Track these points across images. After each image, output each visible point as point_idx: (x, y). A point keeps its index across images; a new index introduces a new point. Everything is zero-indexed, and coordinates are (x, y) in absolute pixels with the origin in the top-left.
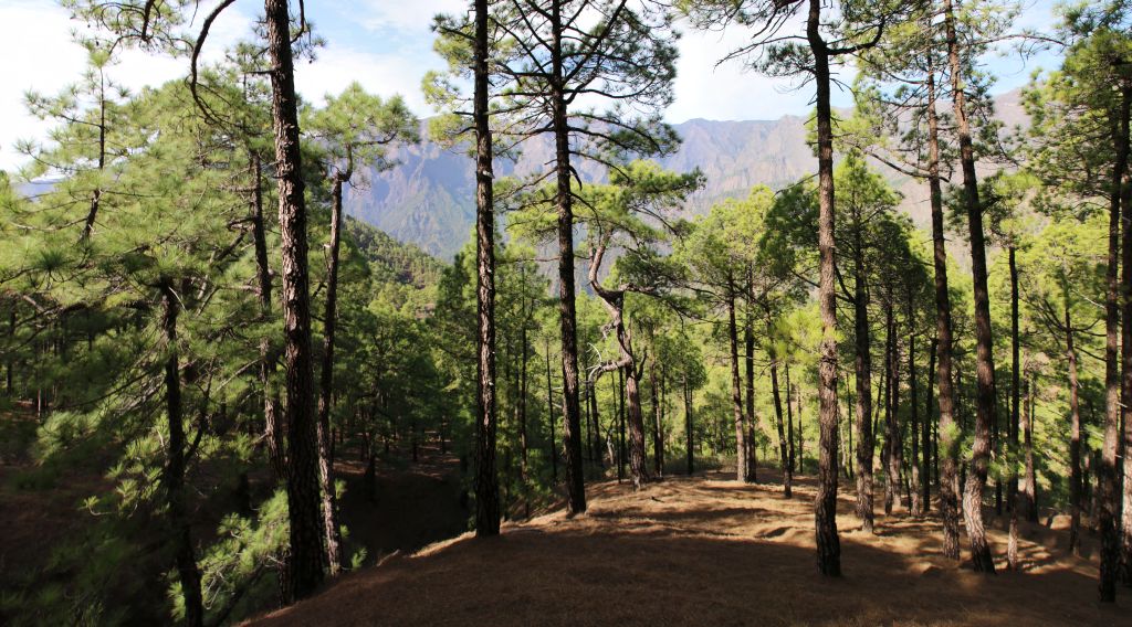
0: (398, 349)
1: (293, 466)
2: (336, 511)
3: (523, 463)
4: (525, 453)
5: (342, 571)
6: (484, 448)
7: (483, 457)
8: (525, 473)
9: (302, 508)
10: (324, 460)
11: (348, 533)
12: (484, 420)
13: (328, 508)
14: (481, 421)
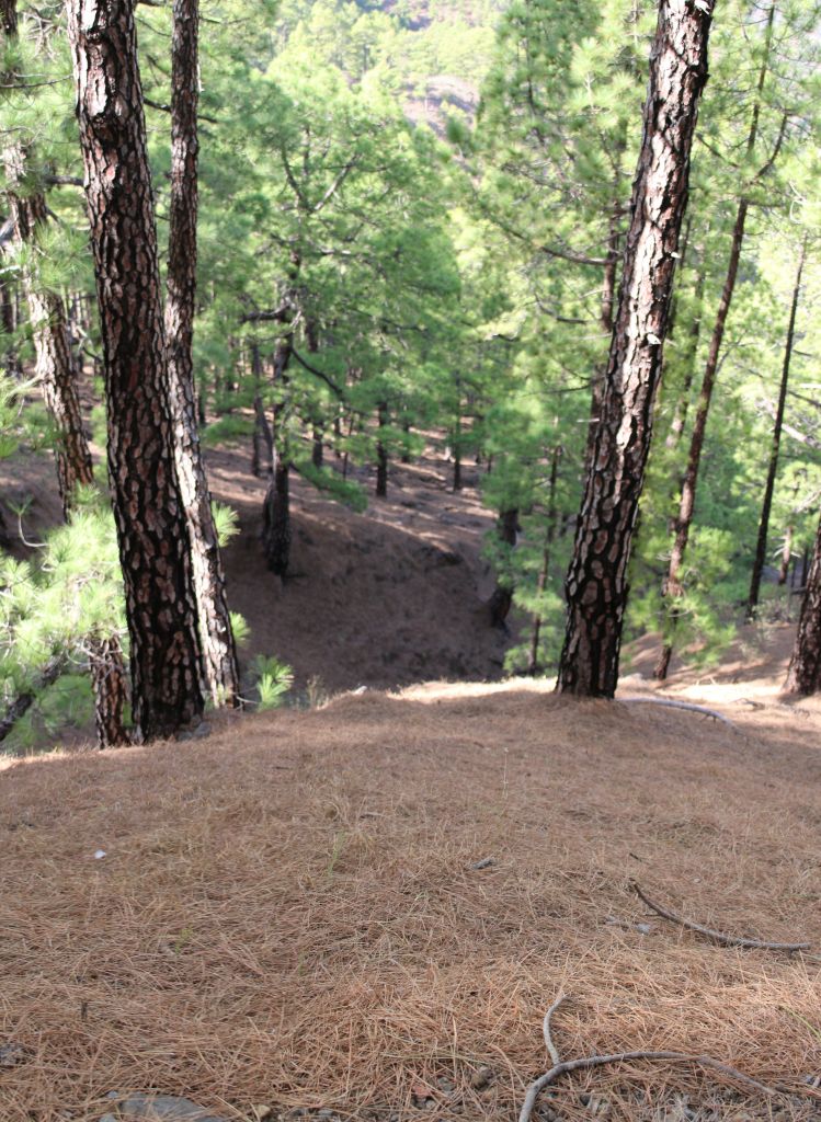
0: (351, 200)
1: (122, 456)
2: (219, 579)
3: (675, 556)
4: (686, 533)
5: (236, 703)
6: (607, 501)
7: (601, 521)
8: (677, 581)
9: (152, 559)
10: (186, 456)
11: (246, 631)
12: (617, 431)
13: (201, 570)
14: (610, 432)
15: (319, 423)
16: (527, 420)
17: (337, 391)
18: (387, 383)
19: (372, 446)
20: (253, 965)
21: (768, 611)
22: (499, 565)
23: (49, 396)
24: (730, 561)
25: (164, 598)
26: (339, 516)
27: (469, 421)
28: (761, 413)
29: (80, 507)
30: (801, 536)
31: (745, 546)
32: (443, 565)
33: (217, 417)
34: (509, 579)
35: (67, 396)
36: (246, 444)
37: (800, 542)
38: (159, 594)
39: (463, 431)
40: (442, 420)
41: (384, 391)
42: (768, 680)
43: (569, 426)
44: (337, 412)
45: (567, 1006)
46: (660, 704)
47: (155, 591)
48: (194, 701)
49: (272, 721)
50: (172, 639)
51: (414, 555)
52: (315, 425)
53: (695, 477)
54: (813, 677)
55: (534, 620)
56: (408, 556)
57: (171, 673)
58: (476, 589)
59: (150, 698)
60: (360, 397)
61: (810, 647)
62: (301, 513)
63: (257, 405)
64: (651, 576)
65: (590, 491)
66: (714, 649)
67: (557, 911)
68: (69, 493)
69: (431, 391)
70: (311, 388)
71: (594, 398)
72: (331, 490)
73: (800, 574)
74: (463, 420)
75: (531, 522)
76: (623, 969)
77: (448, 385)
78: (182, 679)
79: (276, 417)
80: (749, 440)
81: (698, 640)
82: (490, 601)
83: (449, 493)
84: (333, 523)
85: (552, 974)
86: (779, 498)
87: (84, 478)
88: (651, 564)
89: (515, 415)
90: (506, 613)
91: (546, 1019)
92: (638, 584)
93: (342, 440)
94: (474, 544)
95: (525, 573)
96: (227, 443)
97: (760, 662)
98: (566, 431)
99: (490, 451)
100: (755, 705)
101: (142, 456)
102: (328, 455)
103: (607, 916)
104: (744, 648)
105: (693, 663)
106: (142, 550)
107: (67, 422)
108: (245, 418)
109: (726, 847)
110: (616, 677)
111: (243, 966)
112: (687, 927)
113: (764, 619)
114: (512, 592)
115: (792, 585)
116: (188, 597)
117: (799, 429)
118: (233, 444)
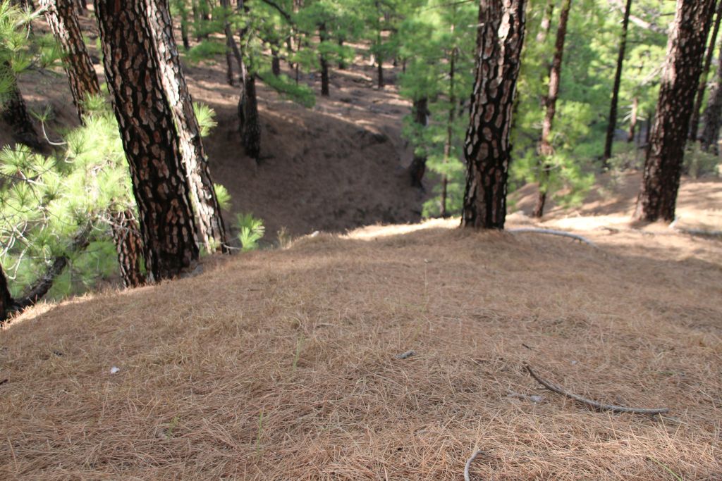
1: (116, 68)
2: (203, 160)
3: (546, 124)
4: (554, 107)
5: (224, 250)
6: (493, 82)
7: (489, 97)
8: (548, 143)
9: (147, 147)
10: (169, 67)
11: (228, 198)
12: (498, 28)
13: (189, 153)
14: (493, 28)
15: (275, 42)
16: (430, 29)
17: (286, 17)
18: (323, 8)
19: (315, 58)
20: (227, 439)
21: (619, 162)
22: (415, 140)
23: (54, 25)
24: (589, 126)
25: (161, 175)
26: (295, 112)
27: (386, 34)
28: (613, 9)
29: (91, 112)
30: (645, 104)
31: (600, 115)
32: (374, 143)
33: (198, 41)
34: (422, 150)
35: (69, 24)
36: (222, 62)
37: (644, 108)
38: (157, 173)
39: (383, 43)
40: (367, 34)
41: (322, 14)
42: (621, 214)
43: (462, 32)
44: (288, 33)
45: (481, 458)
46: (538, 232)
47: (153, 170)
48: (190, 250)
49: (249, 260)
50: (169, 205)
51: (352, 138)
52: (272, 43)
53: (559, 64)
54: (656, 208)
55: (443, 179)
56: (347, 138)
57: (171, 230)
58: (399, 159)
59: (158, 251)
60: (304, 20)
61: (653, 185)
62: (267, 111)
63: (227, 30)
64: (528, 141)
65: (480, 75)
66: (578, 193)
67: (470, 388)
68: (81, 102)
69: (357, 13)
70: (266, 14)
71: (481, 8)
72: (288, 93)
73: (644, 133)
74: (383, 34)
75: (436, 107)
76: (521, 429)
77: (370, 7)
78: (180, 234)
79: (242, 39)
80: (602, 31)
81: (565, 187)
82: (410, 167)
83: (375, 90)
84: (291, 117)
85: (469, 435)
86: (627, 75)
87: (92, 89)
88: (528, 132)
89: (421, 26)
90: (422, 175)
91: (466, 468)
92: (518, 147)
93: (294, 55)
94: (396, 127)
95: (434, 145)
96: (207, 61)
97: (614, 200)
98: (460, 36)
99: (404, 55)
100: (611, 230)
101: (132, 67)
102: (284, 66)
103: (508, 390)
104: (601, 191)
105: (563, 204)
106: (140, 140)
107: (72, 45)
108: (219, 42)
109: (595, 337)
110: (504, 214)
111: (220, 441)
112: (569, 397)
113: (616, 169)
114: (425, 160)
115: (639, 142)
116: (179, 173)
117: (644, 19)
118: (211, 62)
